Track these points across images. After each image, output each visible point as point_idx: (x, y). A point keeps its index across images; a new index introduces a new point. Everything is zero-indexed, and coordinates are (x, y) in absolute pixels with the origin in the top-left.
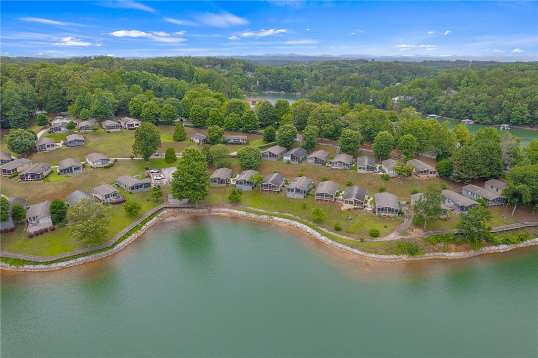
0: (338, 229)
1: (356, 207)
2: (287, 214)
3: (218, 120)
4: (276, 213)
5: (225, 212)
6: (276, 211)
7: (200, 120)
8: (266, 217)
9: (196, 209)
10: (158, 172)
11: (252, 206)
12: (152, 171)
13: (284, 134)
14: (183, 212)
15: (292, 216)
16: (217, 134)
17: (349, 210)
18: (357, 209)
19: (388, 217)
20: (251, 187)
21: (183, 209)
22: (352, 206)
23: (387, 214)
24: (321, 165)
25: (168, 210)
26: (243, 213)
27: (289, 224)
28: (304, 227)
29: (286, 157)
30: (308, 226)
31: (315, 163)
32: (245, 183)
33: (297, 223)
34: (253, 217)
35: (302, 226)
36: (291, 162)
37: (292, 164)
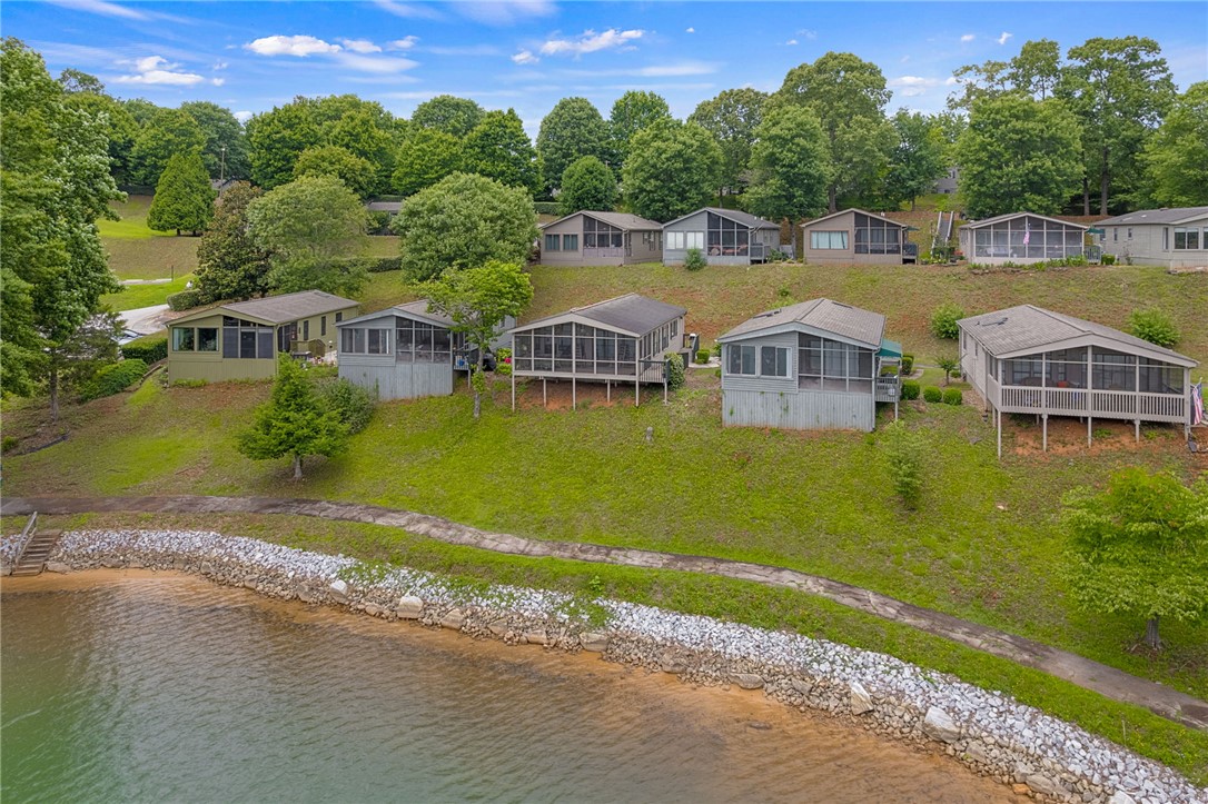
2: (757, 575)
4: (636, 559)
6: (642, 547)
8: (535, 602)
11: (429, 507)
13: (660, 152)
15: (815, 586)
28: (1030, 729)
29: (680, 236)
30: (1075, 719)
31: (858, 250)
32: (404, 338)
33: (907, 678)
34: (407, 607)
35: (989, 718)
36: (712, 260)
37: (713, 268)
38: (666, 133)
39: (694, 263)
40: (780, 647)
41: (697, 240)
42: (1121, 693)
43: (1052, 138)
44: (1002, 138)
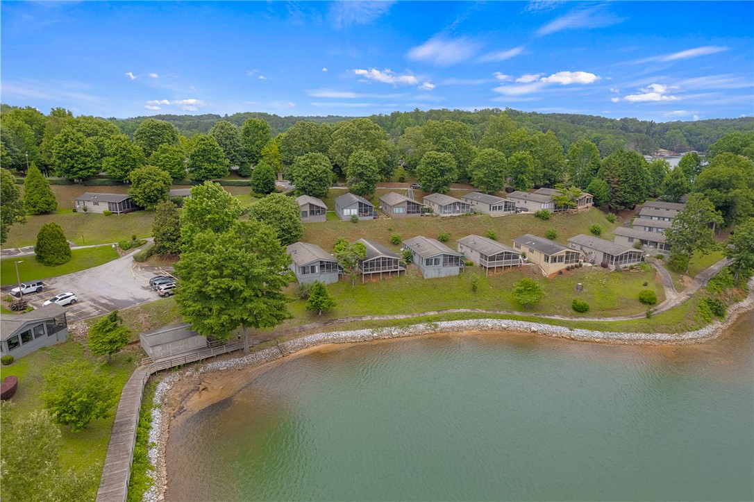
0: (581, 309)
1: (570, 265)
3: (134, 160)
4: (432, 314)
5: (320, 342)
6: (431, 311)
7: (85, 164)
8: (421, 327)
9: (245, 354)
10: (39, 290)
11: (371, 313)
12: (17, 290)
14: (213, 371)
15: (469, 310)
16: (161, 183)
17: (560, 273)
18: (572, 268)
19: (632, 268)
20: (336, 275)
21: (210, 366)
22: (562, 266)
23: (628, 265)
24: (419, 215)
25: (167, 379)
26: (366, 332)
27: (481, 329)
28: (516, 323)
29: (349, 210)
30: (523, 320)
31: (408, 212)
32: (322, 266)
33: (495, 321)
34: (396, 335)
35: (511, 323)
36: (360, 219)
37: (362, 221)
38: (316, 161)
39: (354, 220)
40: (472, 322)
41: (355, 212)
42: (526, 315)
43: (451, 168)
44: (437, 168)
